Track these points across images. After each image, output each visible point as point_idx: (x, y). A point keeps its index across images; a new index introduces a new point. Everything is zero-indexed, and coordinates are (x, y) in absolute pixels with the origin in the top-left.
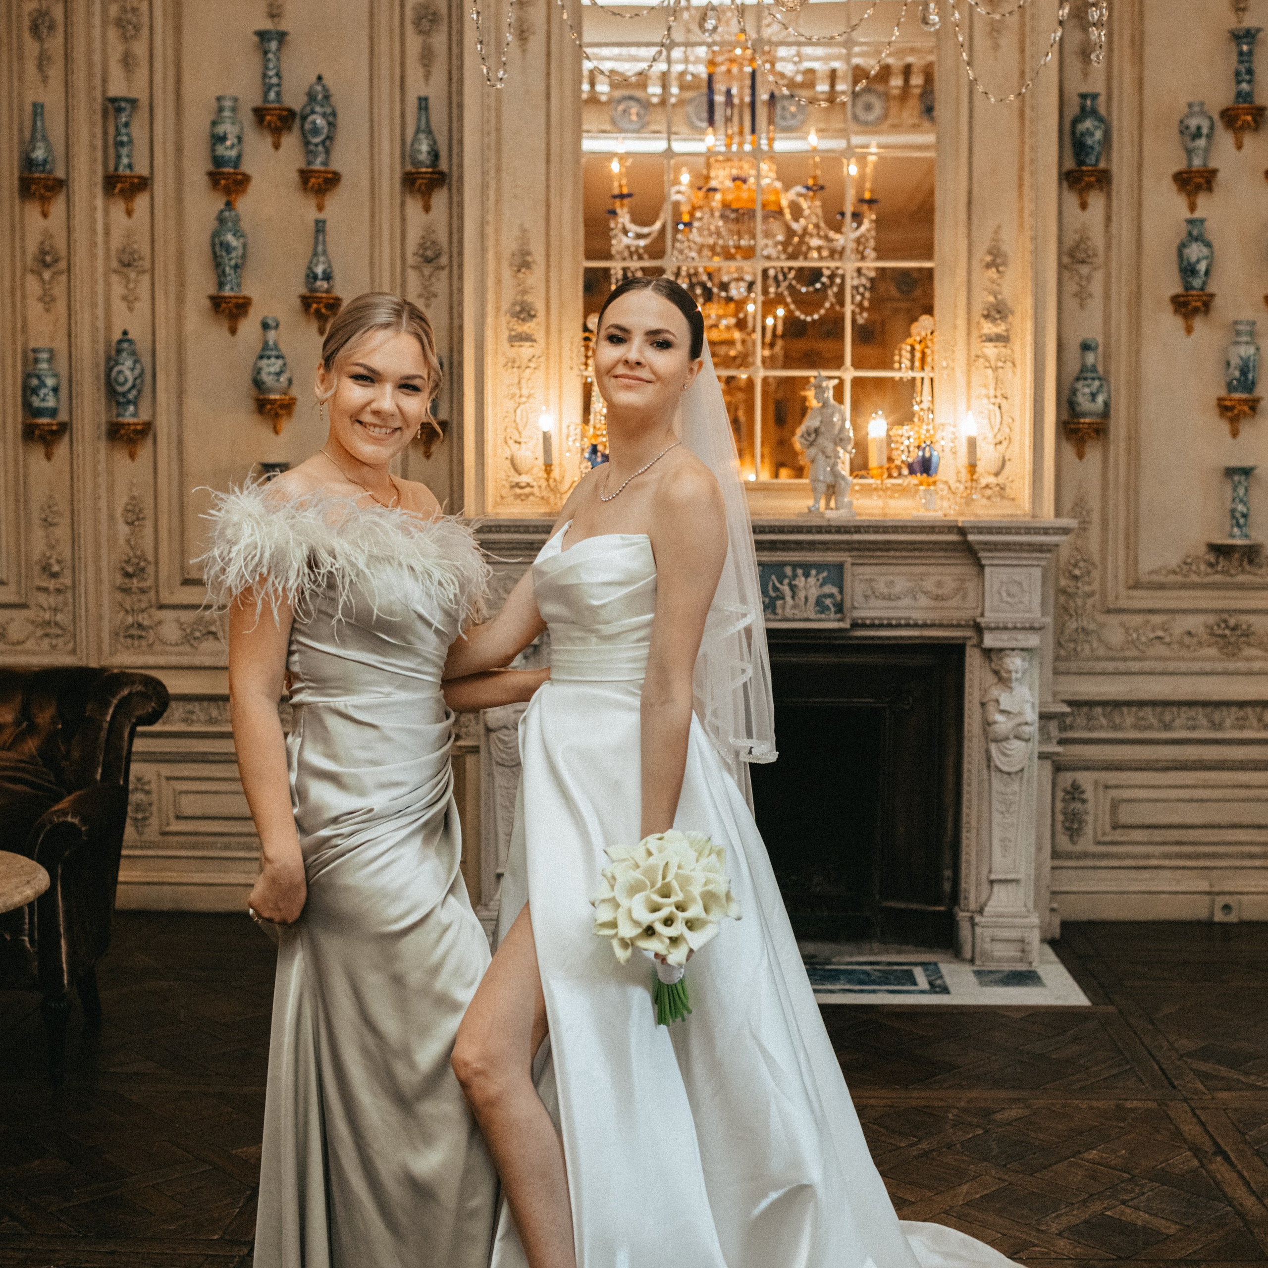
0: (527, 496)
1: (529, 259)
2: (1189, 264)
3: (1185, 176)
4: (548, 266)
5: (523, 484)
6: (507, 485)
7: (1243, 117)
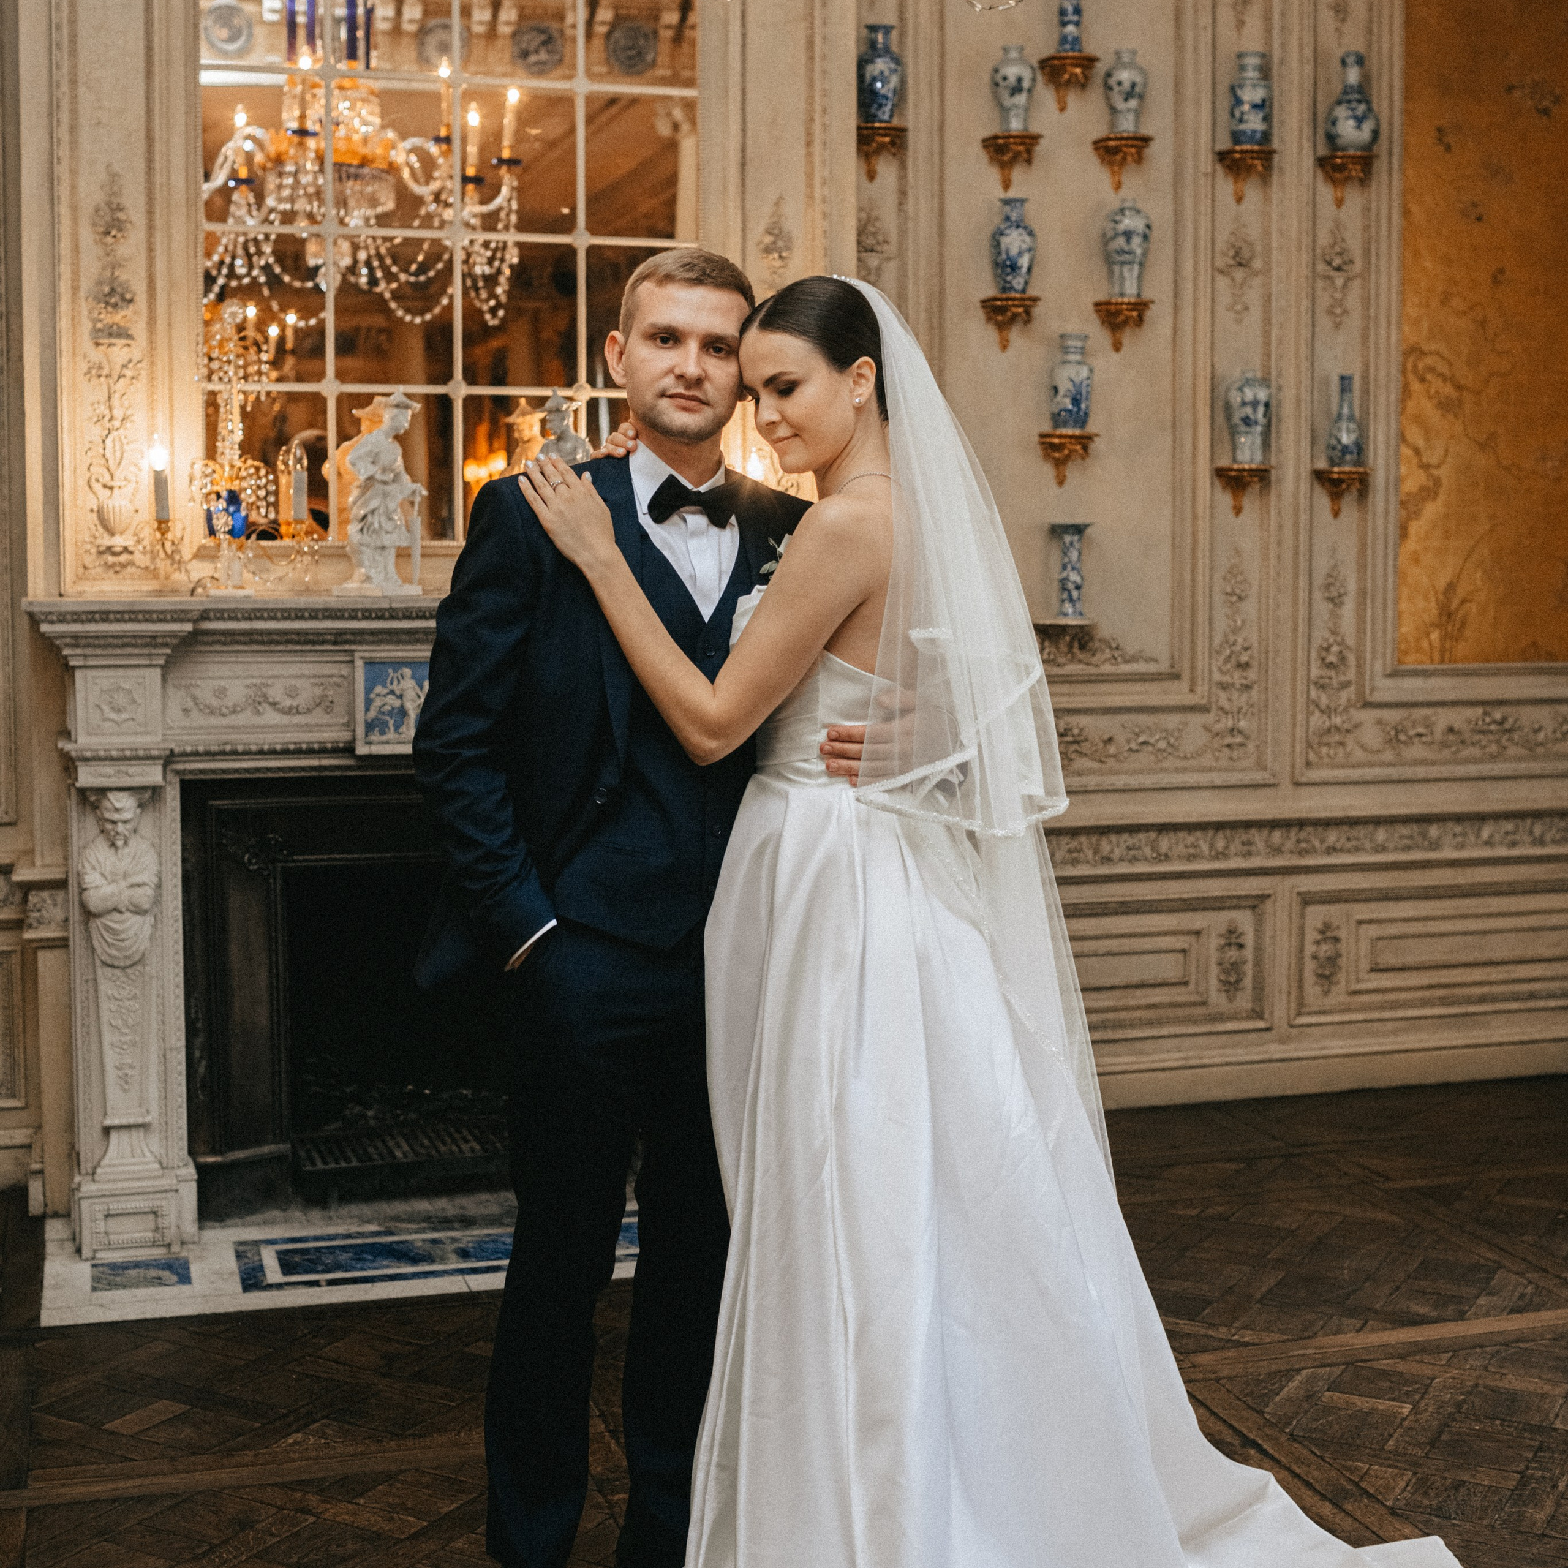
0: (124, 566)
1: (121, 216)
2: (1009, 258)
3: (1001, 141)
4: (151, 228)
5: (118, 549)
6: (94, 551)
7: (1069, 68)
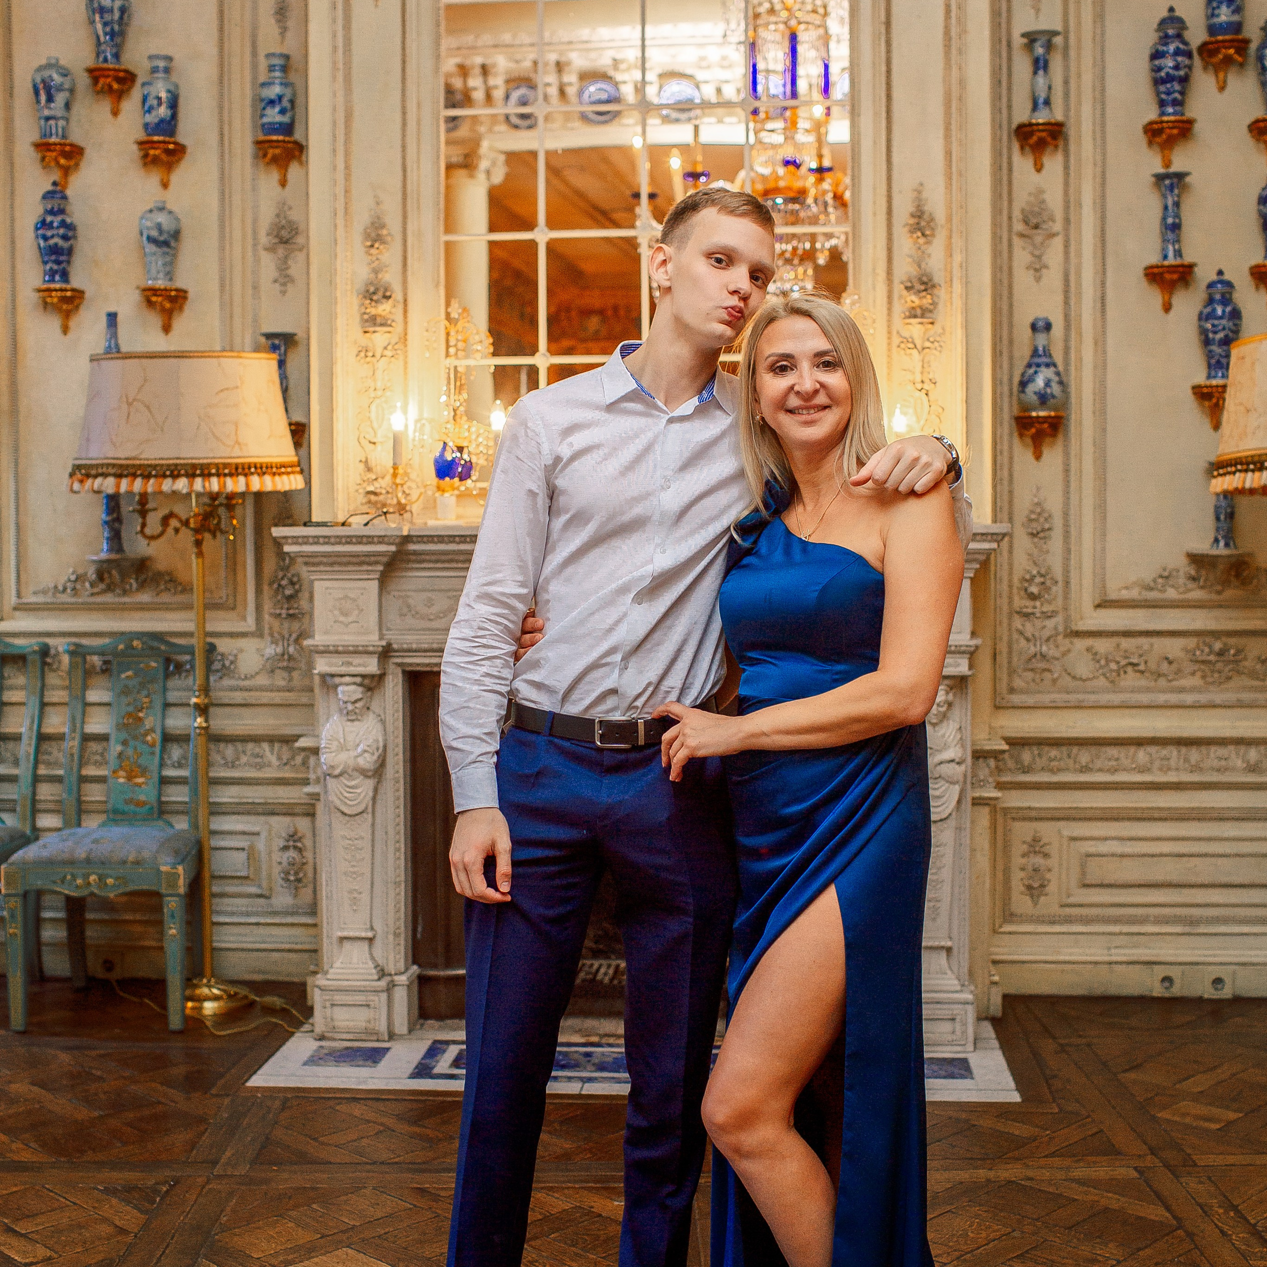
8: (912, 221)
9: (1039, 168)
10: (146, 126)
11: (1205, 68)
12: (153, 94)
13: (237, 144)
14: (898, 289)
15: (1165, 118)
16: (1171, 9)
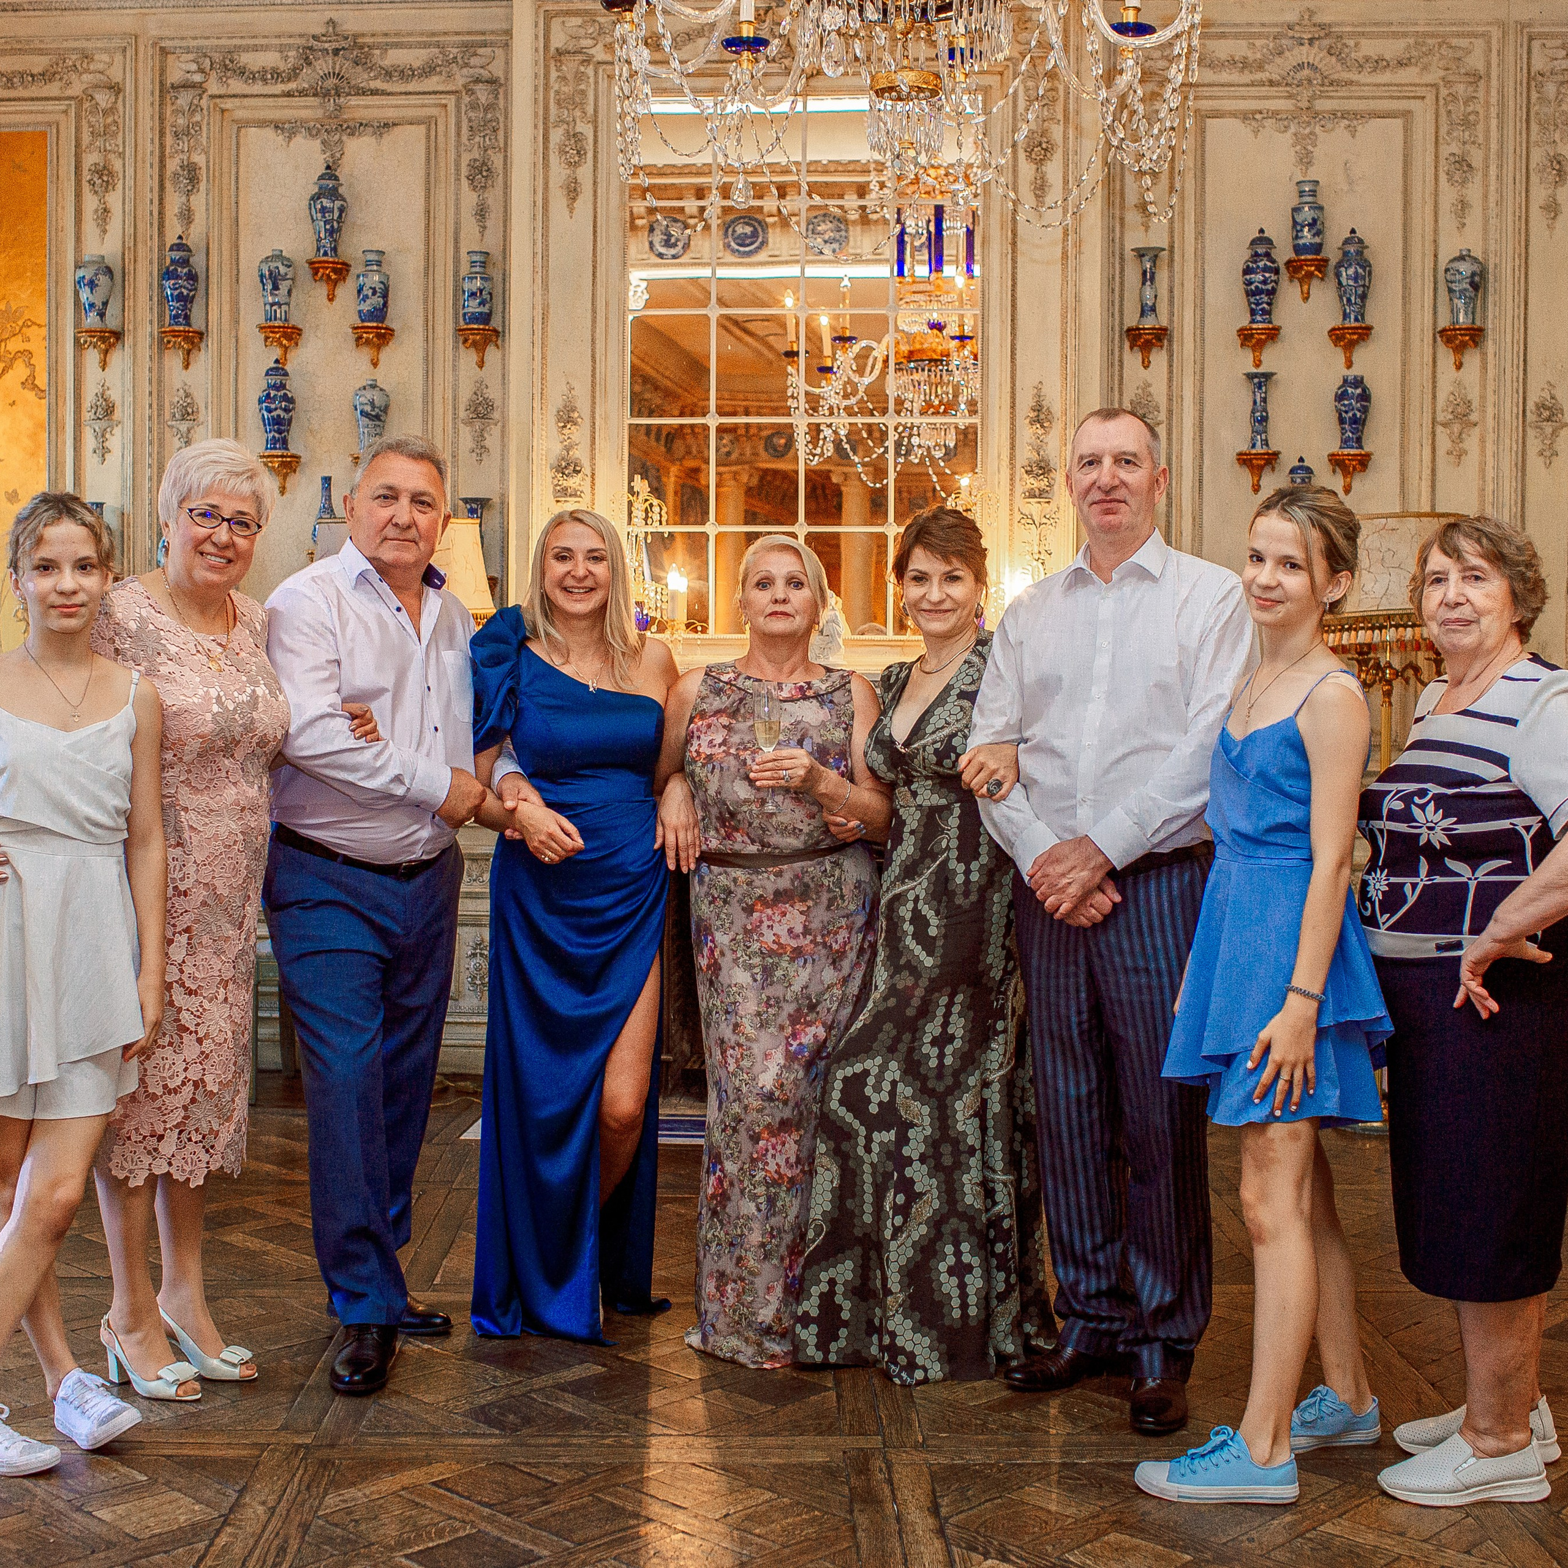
8: (1032, 414)
9: (1146, 365)
10: (360, 312)
11: (1291, 280)
12: (368, 285)
13: (439, 329)
14: (1020, 472)
15: (1254, 326)
16: (1262, 231)
